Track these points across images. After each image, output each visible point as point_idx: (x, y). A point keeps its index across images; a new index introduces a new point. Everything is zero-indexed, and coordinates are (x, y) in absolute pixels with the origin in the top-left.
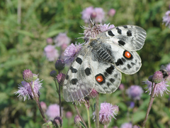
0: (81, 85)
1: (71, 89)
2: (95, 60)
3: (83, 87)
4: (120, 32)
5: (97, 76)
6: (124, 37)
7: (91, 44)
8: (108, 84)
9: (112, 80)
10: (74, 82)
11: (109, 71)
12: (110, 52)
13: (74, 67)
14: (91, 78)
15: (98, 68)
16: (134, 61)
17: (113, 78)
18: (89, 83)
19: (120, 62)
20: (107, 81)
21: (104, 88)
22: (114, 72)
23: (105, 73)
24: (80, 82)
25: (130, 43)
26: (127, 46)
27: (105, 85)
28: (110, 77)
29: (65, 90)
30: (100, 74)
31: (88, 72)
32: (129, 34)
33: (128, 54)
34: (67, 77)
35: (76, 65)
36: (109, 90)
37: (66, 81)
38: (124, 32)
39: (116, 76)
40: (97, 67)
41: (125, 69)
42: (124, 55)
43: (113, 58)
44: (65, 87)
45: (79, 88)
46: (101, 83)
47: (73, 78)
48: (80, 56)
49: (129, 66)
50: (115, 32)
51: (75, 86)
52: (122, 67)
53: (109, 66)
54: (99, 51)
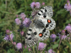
0: (33, 39)
1: (29, 42)
2: (37, 28)
4: (42, 12)
6: (45, 13)
8: (45, 36)
13: (29, 33)
14: (37, 36)
16: (52, 23)
18: (37, 38)
19: (47, 26)
20: (44, 35)
21: (43, 38)
22: (46, 31)
23: (43, 32)
25: (48, 15)
26: (47, 17)
27: (43, 37)
28: (45, 33)
29: (27, 43)
30: (41, 33)
31: (35, 33)
33: (49, 21)
34: (26, 38)
35: (29, 32)
36: (45, 38)
38: (44, 11)
40: (38, 31)
41: (50, 28)
42: (48, 22)
43: (44, 25)
44: (26, 42)
45: (33, 41)
47: (29, 37)
48: (30, 28)
49: (51, 26)
50: (40, 13)
51: (31, 40)
52: (49, 27)
54: (38, 24)
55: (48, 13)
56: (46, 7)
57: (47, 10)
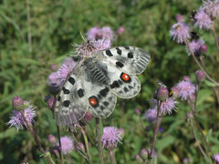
0: (74, 107)
1: (63, 111)
2: (88, 81)
3: (76, 110)
4: (119, 52)
5: (90, 99)
6: (125, 59)
7: (85, 63)
8: (102, 108)
9: (106, 104)
10: (67, 104)
11: (104, 93)
12: (106, 73)
13: (67, 88)
14: (84, 101)
15: (92, 90)
16: (132, 84)
17: (107, 101)
18: (82, 106)
19: (116, 84)
20: (101, 104)
21: (98, 112)
22: (109, 95)
23: (99, 96)
24: (73, 104)
25: (129, 65)
26: (126, 69)
27: (98, 109)
28: (104, 100)
29: (57, 113)
31: (81, 93)
32: (130, 56)
33: (126, 77)
34: (59, 99)
36: (102, 114)
37: (58, 103)
38: (125, 53)
39: (110, 99)
40: (90, 89)
41: (121, 92)
43: (109, 79)
44: (57, 110)
45: (71, 110)
46: (95, 106)
47: (65, 99)
48: (73, 76)
49: (126, 90)
50: (114, 52)
51: (67, 109)
52: (118, 90)
53: (103, 88)
54: (93, 71)
55: (132, 63)
56: (137, 49)
57: (135, 57)
